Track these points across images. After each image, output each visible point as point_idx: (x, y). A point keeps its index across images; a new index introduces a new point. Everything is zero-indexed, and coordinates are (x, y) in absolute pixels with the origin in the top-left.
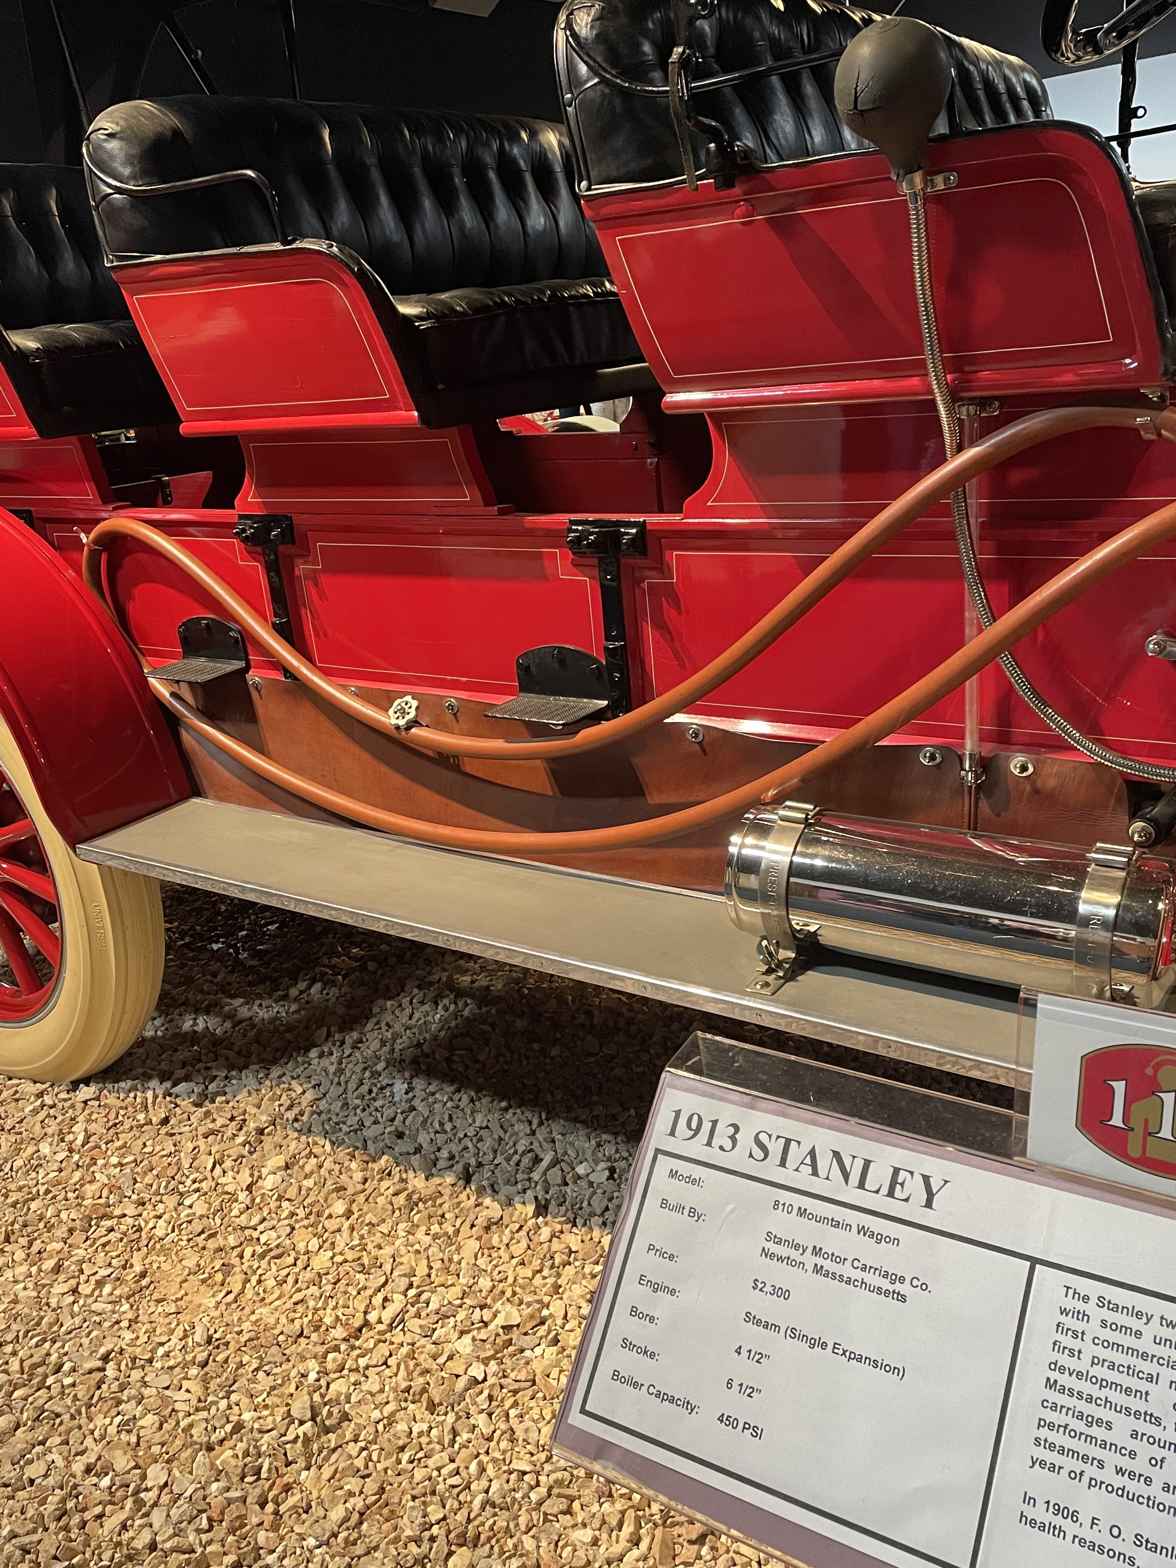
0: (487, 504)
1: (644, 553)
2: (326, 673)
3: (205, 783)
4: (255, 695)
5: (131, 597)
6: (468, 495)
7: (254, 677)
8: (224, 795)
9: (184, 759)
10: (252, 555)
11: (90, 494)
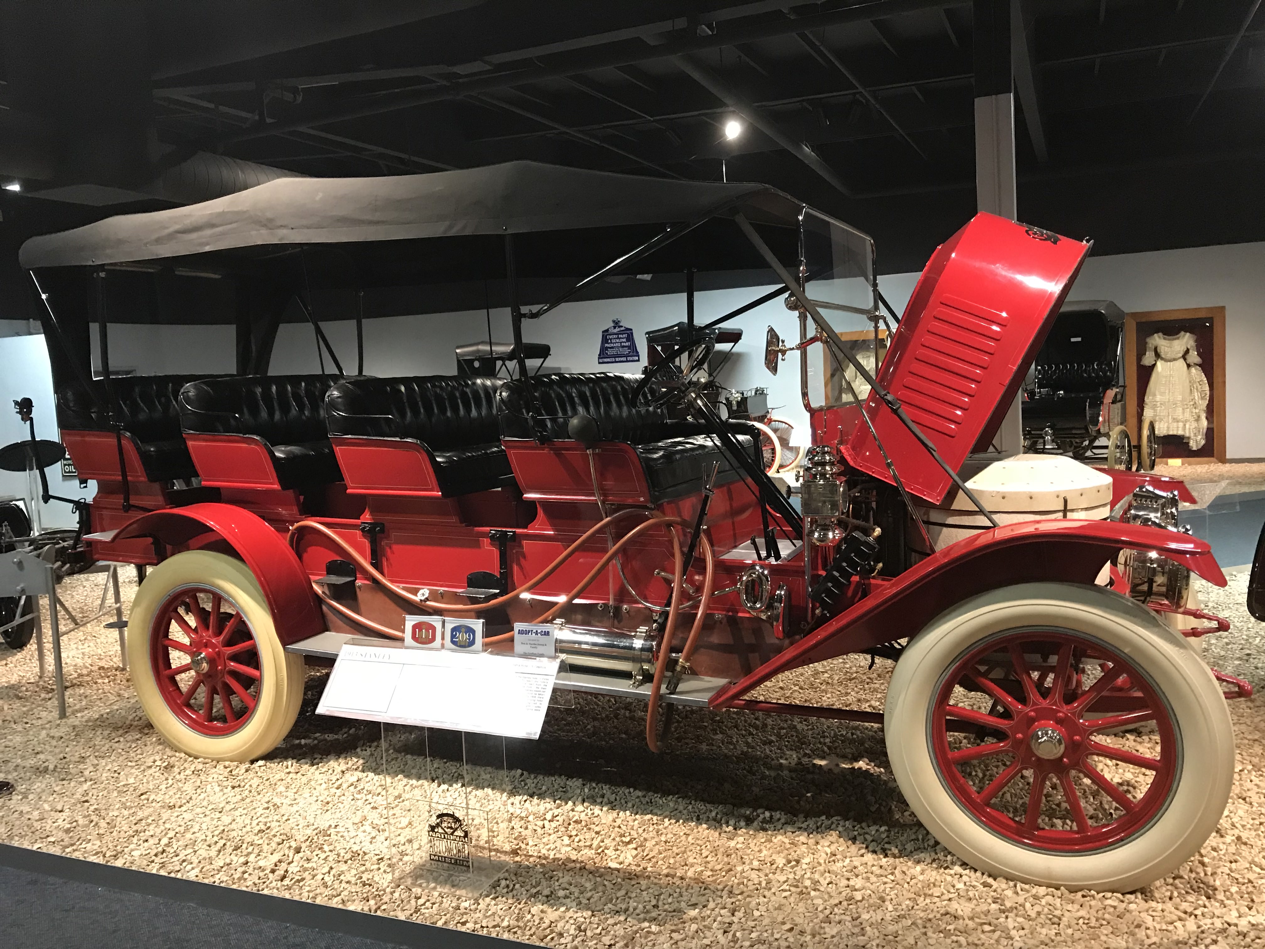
0: (461, 523)
1: (515, 541)
2: (392, 582)
3: (331, 625)
4: (358, 590)
5: (306, 551)
6: (454, 519)
7: (359, 583)
8: (338, 630)
9: (323, 616)
10: (365, 537)
11: (295, 510)
